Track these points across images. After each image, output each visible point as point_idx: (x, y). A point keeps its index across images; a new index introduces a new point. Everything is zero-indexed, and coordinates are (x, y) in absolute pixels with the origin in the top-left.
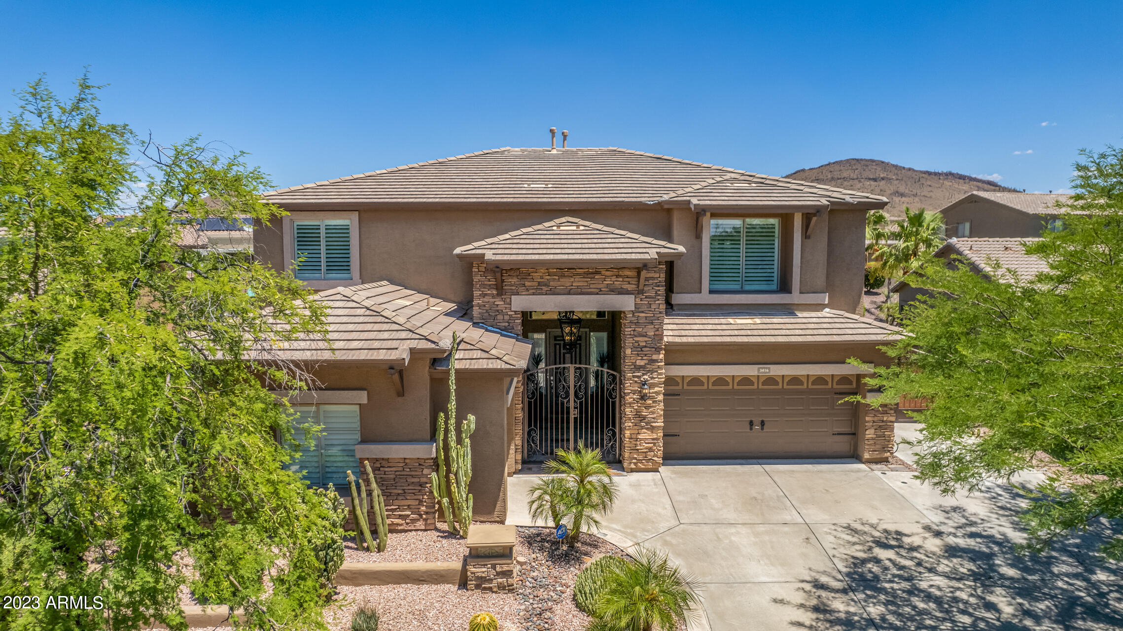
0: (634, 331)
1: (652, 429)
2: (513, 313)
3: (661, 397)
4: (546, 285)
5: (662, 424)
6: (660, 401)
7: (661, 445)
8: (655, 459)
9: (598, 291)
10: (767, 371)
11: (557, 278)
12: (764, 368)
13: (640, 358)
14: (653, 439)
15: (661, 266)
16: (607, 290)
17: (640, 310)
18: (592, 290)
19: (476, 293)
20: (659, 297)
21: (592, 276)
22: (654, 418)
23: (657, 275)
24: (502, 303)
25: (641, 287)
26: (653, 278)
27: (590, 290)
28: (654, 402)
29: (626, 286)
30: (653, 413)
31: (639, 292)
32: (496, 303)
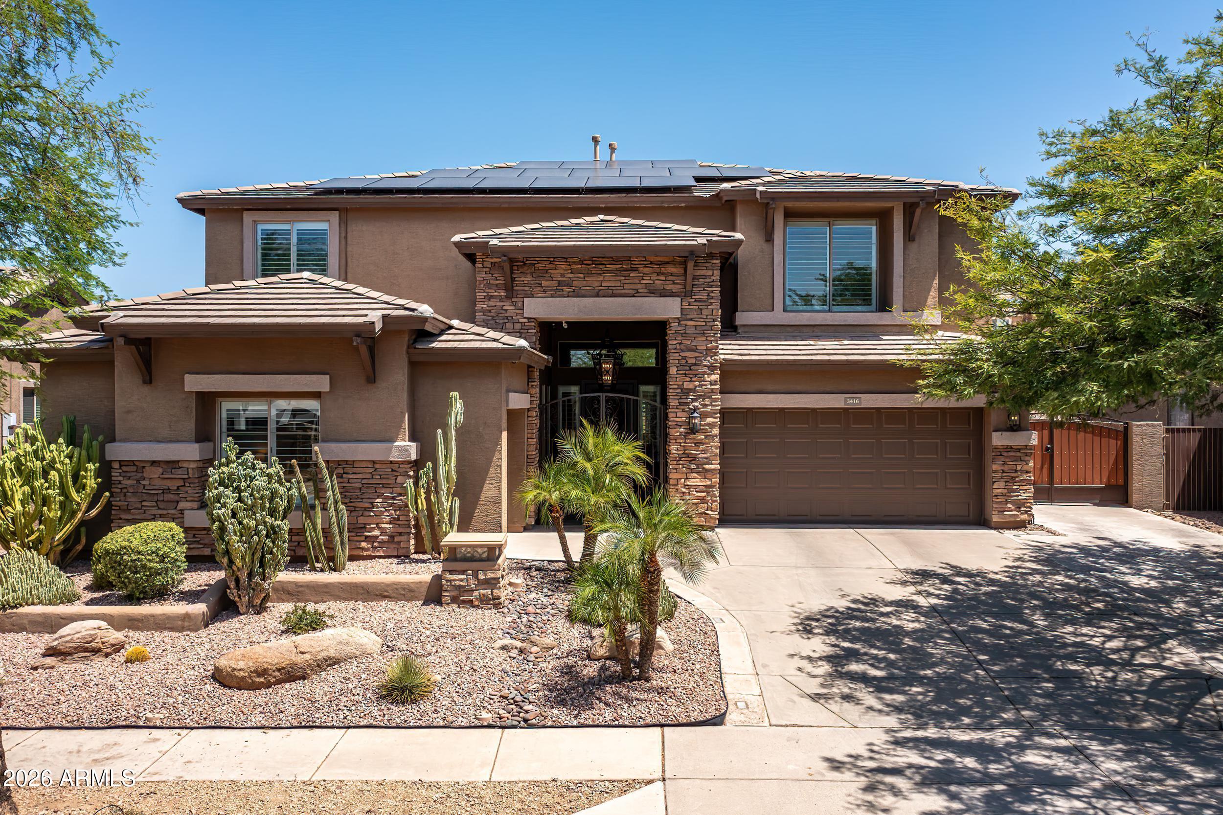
0: (680, 344)
1: (704, 473)
2: (526, 320)
3: (716, 431)
4: (569, 285)
5: (718, 467)
6: (715, 436)
7: (717, 494)
8: (709, 512)
9: (633, 292)
10: (857, 401)
11: (582, 275)
12: (853, 398)
13: (688, 379)
14: (706, 486)
15: (715, 261)
16: (646, 291)
17: (688, 317)
18: (626, 291)
19: (480, 295)
20: (712, 301)
21: (626, 273)
22: (706, 458)
23: (710, 273)
24: (513, 308)
25: (689, 288)
26: (705, 277)
27: (623, 291)
28: (706, 437)
29: (669, 287)
30: (704, 451)
31: (686, 294)
32: (505, 308)
